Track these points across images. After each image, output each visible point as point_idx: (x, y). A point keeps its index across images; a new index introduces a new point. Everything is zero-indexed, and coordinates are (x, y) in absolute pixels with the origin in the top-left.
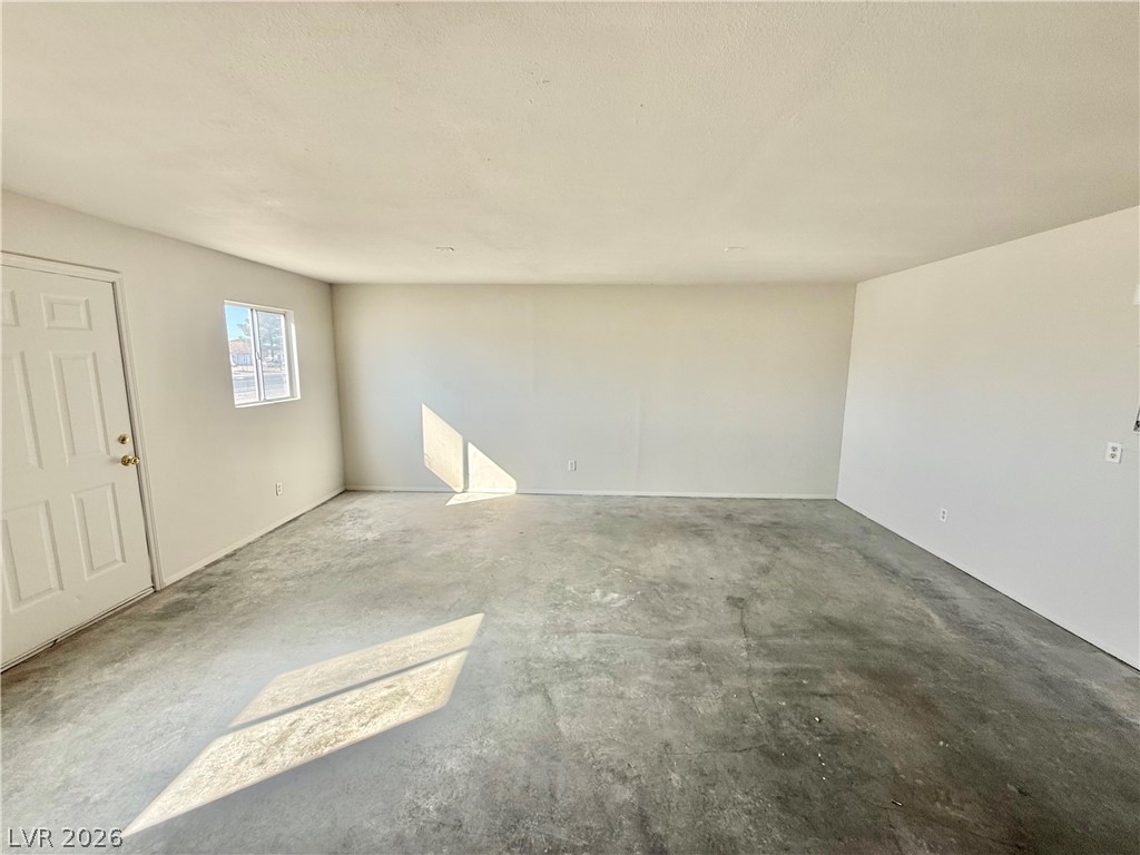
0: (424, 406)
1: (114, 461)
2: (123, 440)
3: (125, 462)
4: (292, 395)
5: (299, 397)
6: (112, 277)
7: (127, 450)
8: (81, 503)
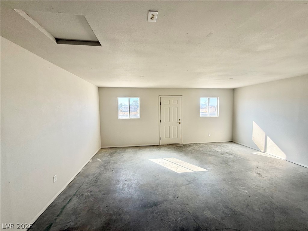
0: (253, 121)
1: (178, 123)
2: (180, 120)
3: (180, 123)
4: (217, 116)
5: (218, 116)
6: (181, 96)
7: (180, 121)
8: (173, 127)
